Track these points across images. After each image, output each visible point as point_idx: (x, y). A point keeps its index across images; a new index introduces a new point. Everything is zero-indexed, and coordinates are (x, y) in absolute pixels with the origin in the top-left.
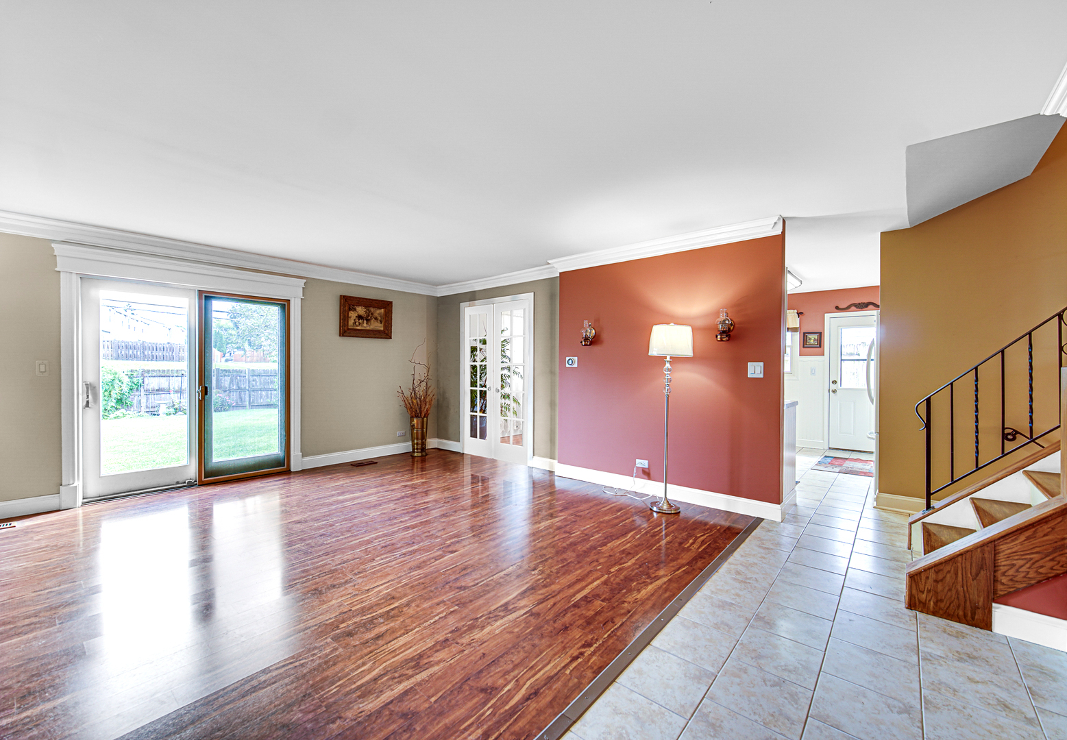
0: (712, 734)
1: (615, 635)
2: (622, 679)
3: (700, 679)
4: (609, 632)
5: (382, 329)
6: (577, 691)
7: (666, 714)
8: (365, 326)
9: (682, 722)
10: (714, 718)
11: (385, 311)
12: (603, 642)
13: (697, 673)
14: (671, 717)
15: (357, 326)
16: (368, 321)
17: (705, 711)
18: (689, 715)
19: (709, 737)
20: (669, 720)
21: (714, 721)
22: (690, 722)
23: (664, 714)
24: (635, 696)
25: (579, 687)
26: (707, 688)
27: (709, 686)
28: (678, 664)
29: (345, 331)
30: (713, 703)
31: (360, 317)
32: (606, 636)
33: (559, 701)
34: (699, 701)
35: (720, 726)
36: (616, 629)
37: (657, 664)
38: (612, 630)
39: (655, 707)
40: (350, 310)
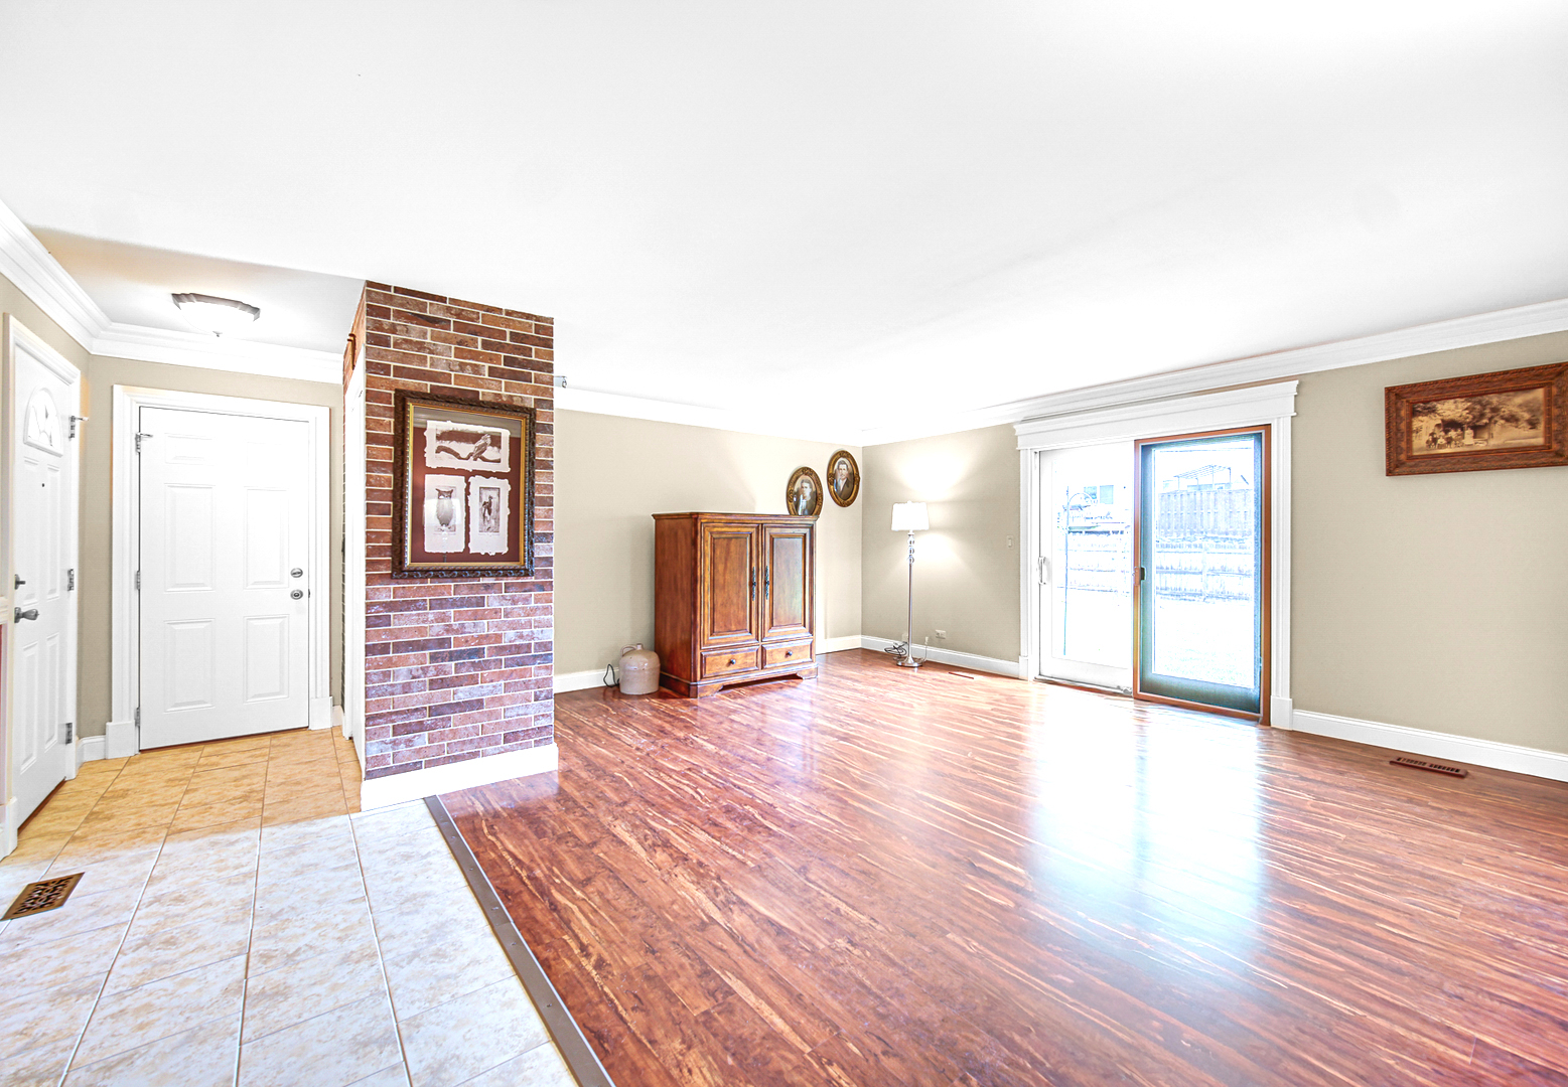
0: (359, 1037)
1: (601, 1002)
2: (514, 984)
3: (432, 1073)
4: (612, 996)
5: (1540, 441)
6: (530, 939)
7: (427, 1005)
8: (1469, 441)
9: (402, 1016)
10: (370, 1052)
11: (1548, 394)
12: (596, 983)
13: (444, 1076)
14: (419, 1008)
15: (1441, 446)
16: (1477, 429)
17: (388, 1048)
18: (401, 1026)
19: (360, 1031)
20: (417, 1004)
21: (368, 1049)
22: (395, 1024)
23: (429, 1002)
24: (477, 985)
25: (535, 942)
26: (412, 1073)
27: (412, 1078)
28: (482, 1059)
29: (1400, 461)
30: (387, 1065)
31: (1448, 425)
32: (606, 989)
33: (530, 927)
34: (405, 1049)
35: (356, 1052)
36: (616, 1008)
37: (505, 1031)
38: (616, 1001)
39: (445, 998)
40: (1414, 413)
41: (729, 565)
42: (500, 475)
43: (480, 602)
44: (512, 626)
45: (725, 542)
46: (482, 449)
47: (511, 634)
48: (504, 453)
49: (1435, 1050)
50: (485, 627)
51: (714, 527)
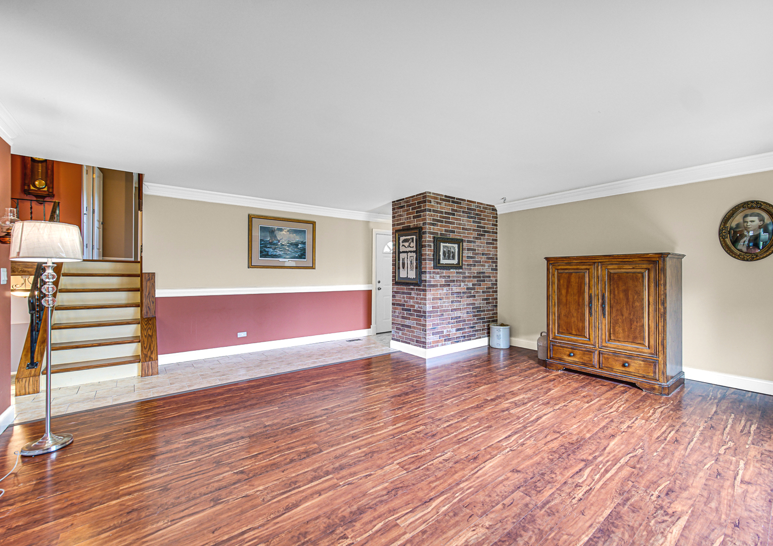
41: (570, 290)
42: (413, 252)
43: (410, 294)
44: (418, 303)
45: (567, 275)
46: (410, 244)
47: (416, 306)
48: (413, 244)
49: (132, 483)
50: (411, 302)
51: (559, 266)
